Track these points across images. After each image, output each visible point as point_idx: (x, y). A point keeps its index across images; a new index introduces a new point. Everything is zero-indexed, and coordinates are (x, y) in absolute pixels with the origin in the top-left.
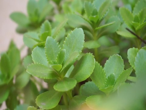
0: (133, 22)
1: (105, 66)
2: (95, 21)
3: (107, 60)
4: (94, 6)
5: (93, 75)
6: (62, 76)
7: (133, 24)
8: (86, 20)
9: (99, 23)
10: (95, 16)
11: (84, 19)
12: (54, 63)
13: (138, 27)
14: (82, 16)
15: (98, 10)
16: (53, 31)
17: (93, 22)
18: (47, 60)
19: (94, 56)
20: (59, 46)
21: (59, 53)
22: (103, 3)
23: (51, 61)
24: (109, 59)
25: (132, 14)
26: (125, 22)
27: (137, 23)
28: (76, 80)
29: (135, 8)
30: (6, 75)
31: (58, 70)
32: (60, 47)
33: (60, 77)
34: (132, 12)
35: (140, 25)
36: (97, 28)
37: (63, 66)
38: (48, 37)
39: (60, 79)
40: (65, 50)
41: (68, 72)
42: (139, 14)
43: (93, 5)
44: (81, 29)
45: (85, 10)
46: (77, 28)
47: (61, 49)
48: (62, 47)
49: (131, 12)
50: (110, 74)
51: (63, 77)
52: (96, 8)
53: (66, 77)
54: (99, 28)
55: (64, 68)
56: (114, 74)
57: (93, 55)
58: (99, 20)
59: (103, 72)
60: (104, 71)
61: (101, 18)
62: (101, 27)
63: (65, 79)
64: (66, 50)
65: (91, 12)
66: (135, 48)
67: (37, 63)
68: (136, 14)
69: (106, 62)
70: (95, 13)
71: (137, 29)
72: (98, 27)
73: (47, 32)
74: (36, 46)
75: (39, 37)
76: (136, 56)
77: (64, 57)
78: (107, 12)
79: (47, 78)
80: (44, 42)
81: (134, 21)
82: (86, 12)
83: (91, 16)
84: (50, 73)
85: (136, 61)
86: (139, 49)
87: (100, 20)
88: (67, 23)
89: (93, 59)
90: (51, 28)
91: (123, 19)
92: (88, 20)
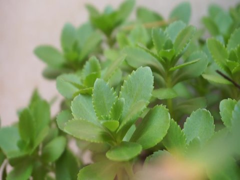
0: (228, 61)
1: (185, 126)
2: (169, 58)
3: (188, 118)
4: (168, 35)
5: (166, 138)
6: (118, 140)
7: (228, 63)
8: (155, 56)
9: (174, 60)
10: (169, 51)
11: (152, 54)
12: (107, 119)
13: (235, 68)
14: (148, 50)
15: (174, 42)
16: (103, 73)
17: (165, 59)
18: (96, 114)
19: (168, 109)
20: (114, 93)
21: (114, 103)
22: (181, 31)
23: (102, 116)
24: (191, 116)
25: (226, 49)
26: (215, 60)
27: (234, 62)
28: (141, 144)
29: (230, 41)
30: (28, 142)
31: (113, 130)
32: (115, 96)
33: (116, 142)
34: (226, 47)
35: (238, 66)
36: (172, 69)
37: (120, 124)
38: (97, 79)
39: (115, 144)
40: (123, 99)
41: (127, 134)
42: (236, 49)
43: (166, 34)
44: (149, 68)
45: (153, 40)
46: (142, 67)
47: (117, 99)
48: (118, 95)
49: (224, 46)
50: (192, 139)
51: (120, 142)
52: (170, 38)
53: (125, 142)
54: (175, 67)
55: (122, 125)
56: (199, 138)
57: (166, 108)
58: (174, 56)
59: (182, 135)
60: (183, 133)
61: (179, 53)
62: (178, 66)
63: (124, 144)
64: (125, 100)
65: (163, 45)
66: (230, 99)
67: (81, 119)
68: (232, 49)
69: (187, 120)
70: (169, 45)
71: (233, 71)
72: (173, 67)
73: (95, 73)
74: (77, 94)
75: (82, 81)
76: (233, 109)
77: (122, 110)
78: (188, 45)
79: (96, 141)
80: (91, 88)
81: (229, 59)
82: (154, 44)
83: (162, 50)
84: (101, 134)
85: (233, 117)
86: (237, 101)
87: (177, 56)
88: (126, 61)
89: (167, 114)
90: (100, 68)
91: (213, 56)
92: (158, 56)
